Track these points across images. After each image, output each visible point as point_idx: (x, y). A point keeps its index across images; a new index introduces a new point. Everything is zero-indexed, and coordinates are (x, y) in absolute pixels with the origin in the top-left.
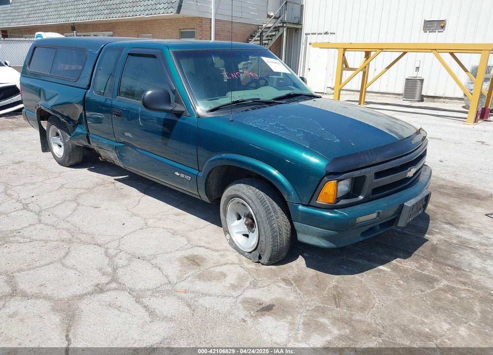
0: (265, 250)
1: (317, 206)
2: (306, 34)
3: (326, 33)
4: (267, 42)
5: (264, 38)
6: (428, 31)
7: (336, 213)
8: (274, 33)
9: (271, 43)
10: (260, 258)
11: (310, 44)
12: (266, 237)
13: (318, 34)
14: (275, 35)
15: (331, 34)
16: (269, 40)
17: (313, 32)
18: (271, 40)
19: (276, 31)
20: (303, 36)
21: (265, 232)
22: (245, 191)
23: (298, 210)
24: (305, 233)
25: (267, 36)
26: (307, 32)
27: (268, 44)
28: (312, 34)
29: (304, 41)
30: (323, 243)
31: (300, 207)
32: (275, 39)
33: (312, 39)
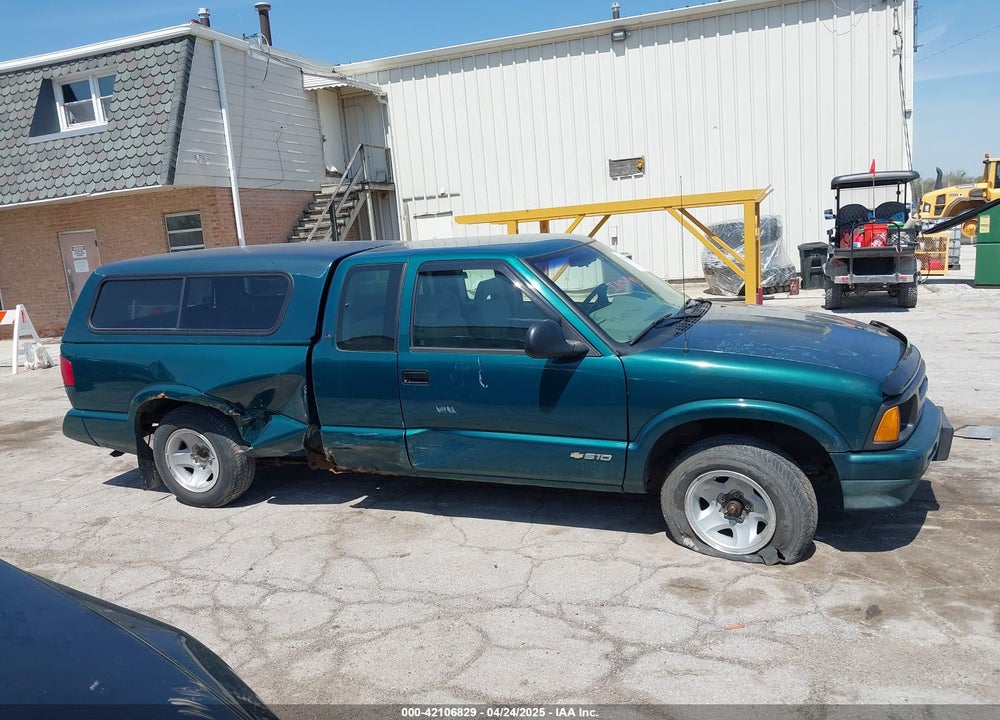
0: (791, 540)
1: (873, 448)
2: (405, 201)
3: (443, 195)
4: (342, 221)
5: (338, 214)
6: (619, 178)
7: (898, 452)
8: (351, 204)
9: (350, 222)
10: (780, 556)
11: (415, 217)
12: (793, 517)
13: (428, 198)
14: (353, 207)
15: (452, 195)
16: (345, 217)
17: (417, 196)
18: (349, 216)
19: (353, 199)
20: (400, 205)
21: (791, 510)
22: (737, 456)
23: (850, 463)
24: (859, 494)
25: (343, 210)
26: (405, 197)
27: (344, 225)
28: (416, 199)
29: (403, 214)
30: (888, 502)
31: (854, 457)
32: (355, 213)
33: (416, 208)
